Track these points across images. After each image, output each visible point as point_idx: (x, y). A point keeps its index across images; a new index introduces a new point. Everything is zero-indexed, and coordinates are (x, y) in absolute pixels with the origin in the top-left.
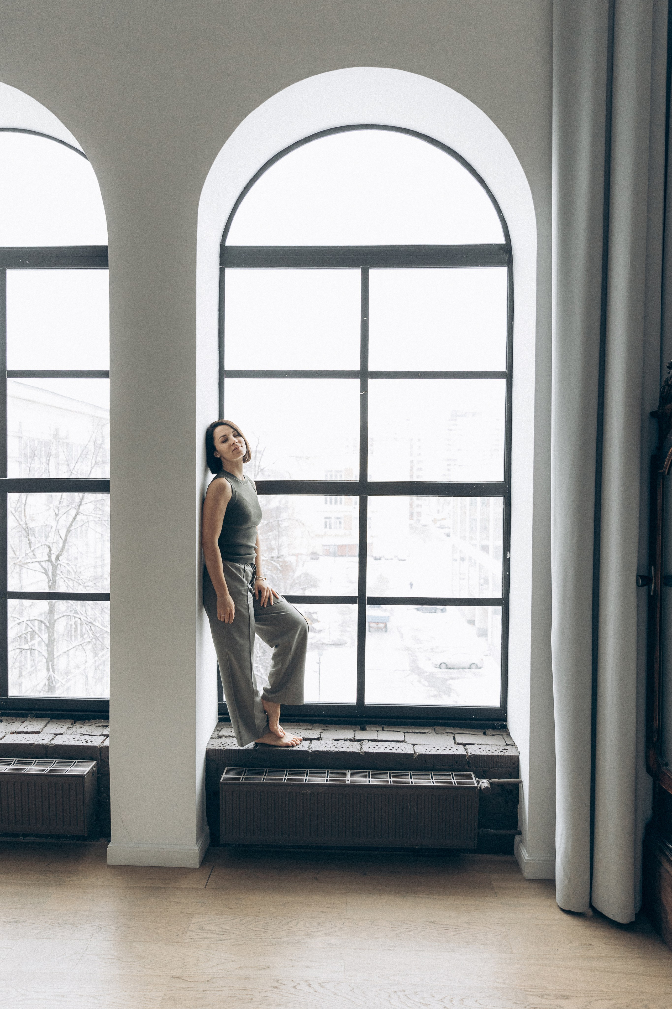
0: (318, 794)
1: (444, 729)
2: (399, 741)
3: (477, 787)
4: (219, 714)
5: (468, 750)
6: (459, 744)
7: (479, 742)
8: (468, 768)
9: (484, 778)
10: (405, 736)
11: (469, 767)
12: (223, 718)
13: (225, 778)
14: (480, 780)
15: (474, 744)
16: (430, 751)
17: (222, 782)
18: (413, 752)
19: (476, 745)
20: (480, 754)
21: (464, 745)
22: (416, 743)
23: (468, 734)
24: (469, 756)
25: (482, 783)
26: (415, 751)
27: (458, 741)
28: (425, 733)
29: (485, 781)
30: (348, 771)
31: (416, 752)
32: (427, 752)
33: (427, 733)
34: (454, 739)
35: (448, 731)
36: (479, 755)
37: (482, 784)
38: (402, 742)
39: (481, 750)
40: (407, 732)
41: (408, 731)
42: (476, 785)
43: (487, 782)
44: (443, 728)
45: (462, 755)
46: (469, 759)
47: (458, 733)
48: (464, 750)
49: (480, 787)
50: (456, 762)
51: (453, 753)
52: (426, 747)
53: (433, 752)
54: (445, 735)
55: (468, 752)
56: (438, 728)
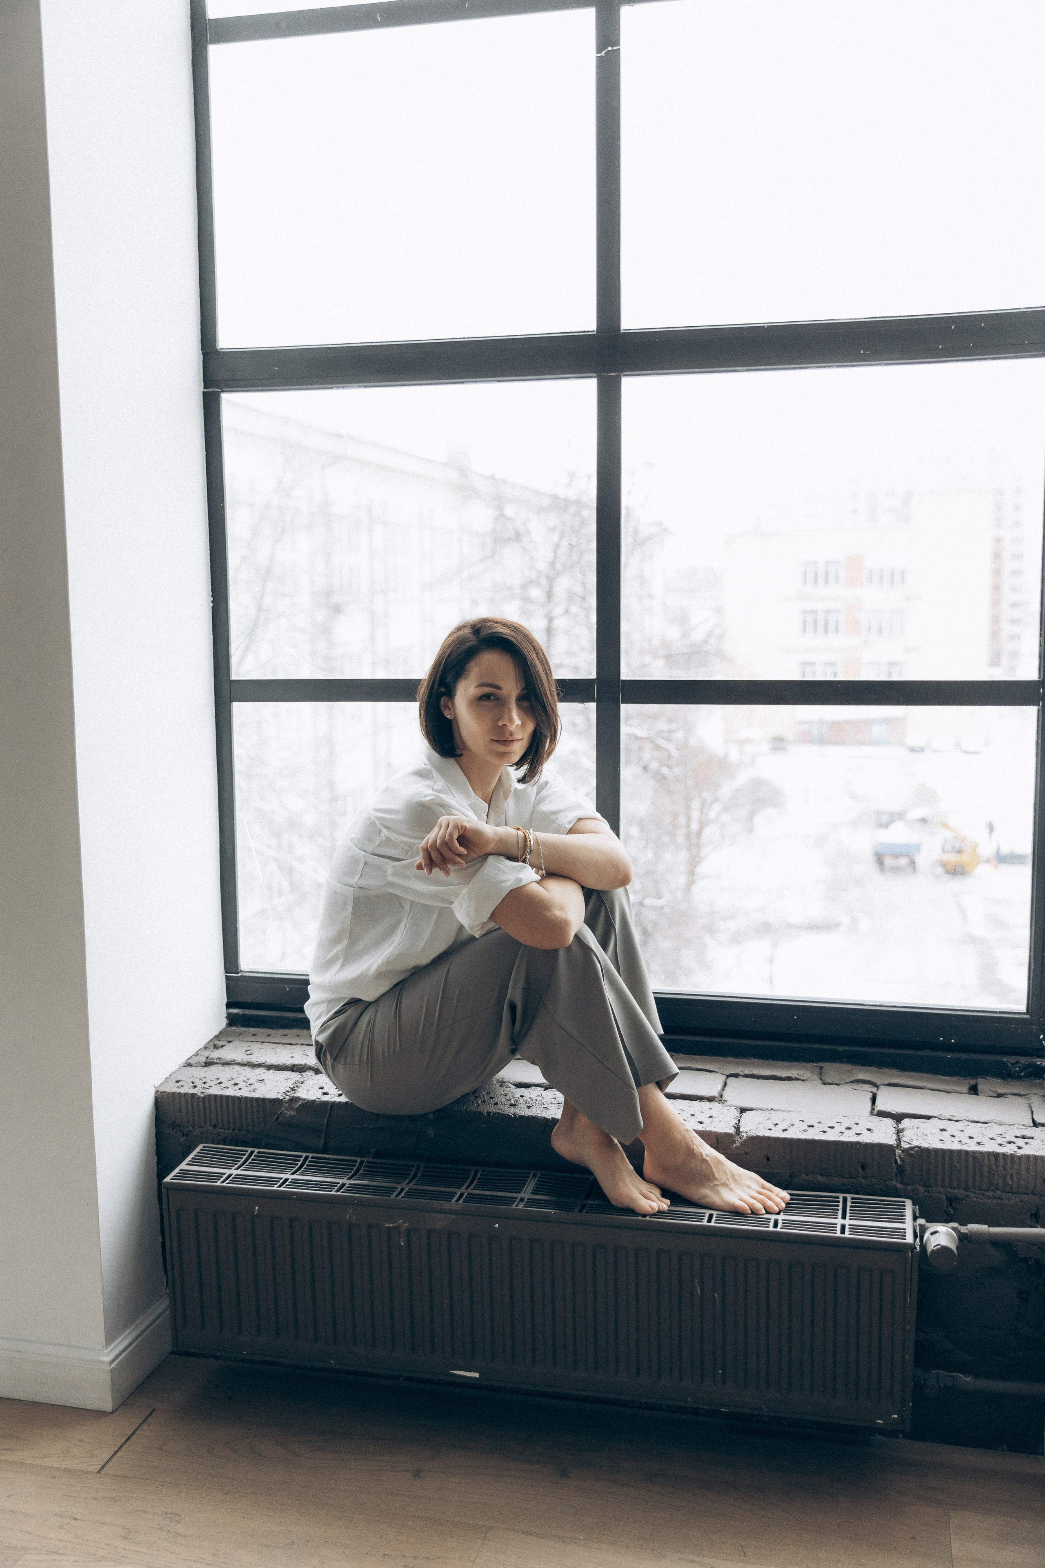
0: (429, 1233)
1: (850, 1071)
2: (701, 1098)
3: (912, 1247)
4: (229, 1005)
5: (905, 1133)
6: (882, 1114)
7: (947, 1113)
8: (899, 1186)
9: (945, 1221)
10: (725, 1084)
11: (901, 1182)
12: (237, 1014)
13: (183, 1174)
14: (928, 1224)
15: (929, 1118)
16: (785, 1130)
17: (167, 1183)
18: (732, 1131)
19: (933, 1120)
20: (939, 1146)
21: (899, 1118)
22: (748, 1106)
23: (921, 1088)
24: (905, 1151)
25: (932, 1234)
26: (737, 1128)
27: (880, 1106)
28: (789, 1079)
29: (942, 1228)
30: (535, 1175)
31: (741, 1129)
32: (777, 1133)
33: (797, 1079)
34: (874, 1100)
35: (861, 1076)
36: (936, 1151)
37: (932, 1237)
38: (711, 1099)
39: (945, 1136)
40: (736, 1075)
41: (738, 1070)
42: (909, 1239)
43: (948, 1234)
44: (847, 1067)
45: (880, 1146)
46: (902, 1160)
47: (890, 1085)
48: (893, 1131)
49: (923, 1247)
50: (863, 1168)
51: (855, 1139)
52: (776, 1117)
53: (794, 1134)
54: (848, 1087)
55: (904, 1139)
56: (832, 1070)
